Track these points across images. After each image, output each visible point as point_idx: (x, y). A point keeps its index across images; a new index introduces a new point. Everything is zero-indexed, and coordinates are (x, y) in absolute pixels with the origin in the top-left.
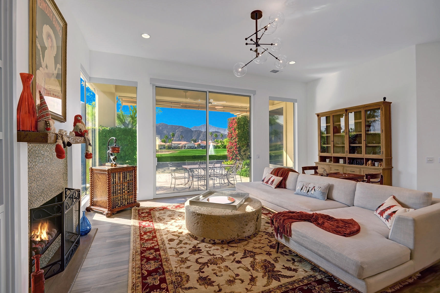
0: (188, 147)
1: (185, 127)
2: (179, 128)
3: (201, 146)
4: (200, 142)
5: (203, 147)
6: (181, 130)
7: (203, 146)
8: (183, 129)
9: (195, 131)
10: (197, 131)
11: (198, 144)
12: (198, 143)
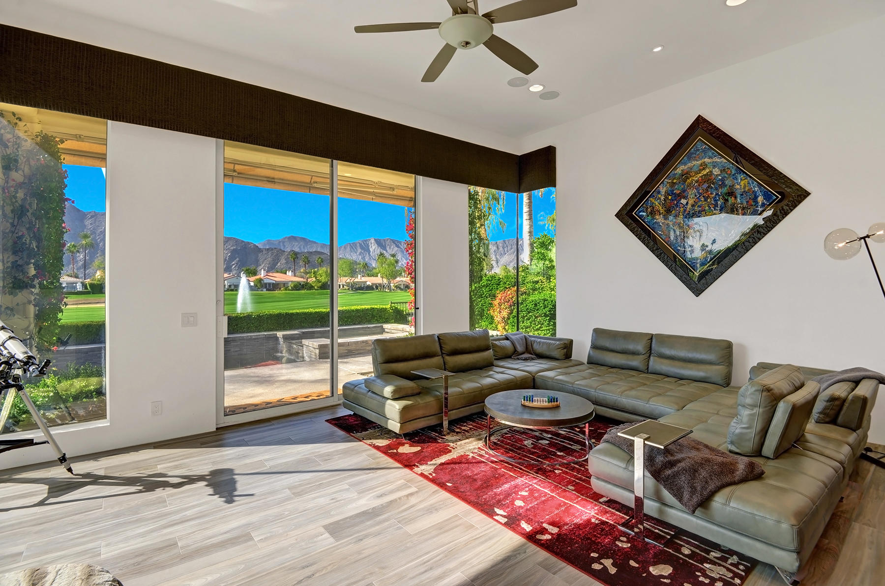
0: (230, 286)
1: (243, 241)
2: (227, 241)
3: (266, 284)
4: (262, 276)
5: (270, 287)
6: (232, 247)
7: (269, 284)
8: (236, 245)
9: (268, 249)
10: (272, 250)
11: (257, 280)
12: (257, 277)
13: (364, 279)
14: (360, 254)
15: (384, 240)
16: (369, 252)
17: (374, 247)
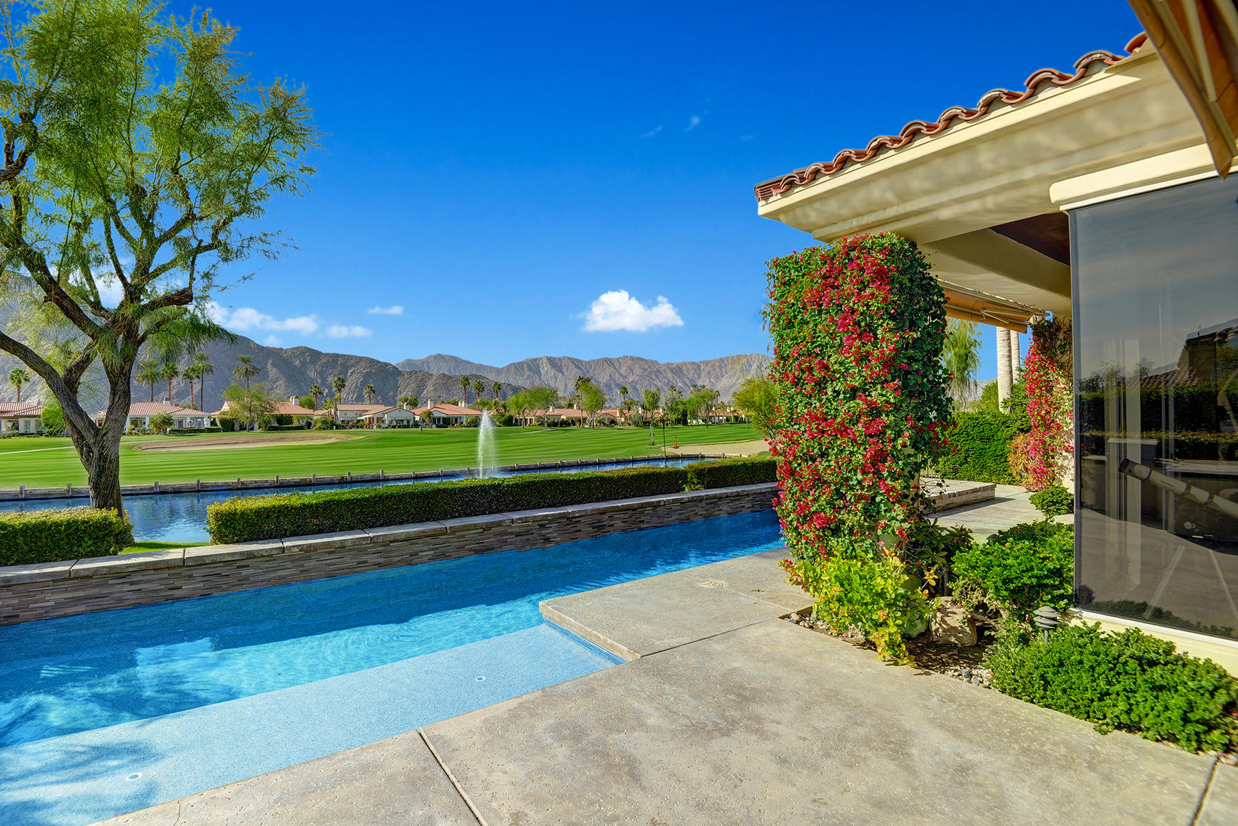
0: (391, 422)
2: (358, 362)
3: (435, 419)
5: (439, 422)
6: (364, 369)
7: (443, 418)
8: (370, 366)
9: (411, 372)
10: (416, 373)
11: (424, 413)
12: (424, 409)
13: (557, 412)
14: (528, 378)
15: (560, 359)
16: (540, 374)
17: (546, 369)
